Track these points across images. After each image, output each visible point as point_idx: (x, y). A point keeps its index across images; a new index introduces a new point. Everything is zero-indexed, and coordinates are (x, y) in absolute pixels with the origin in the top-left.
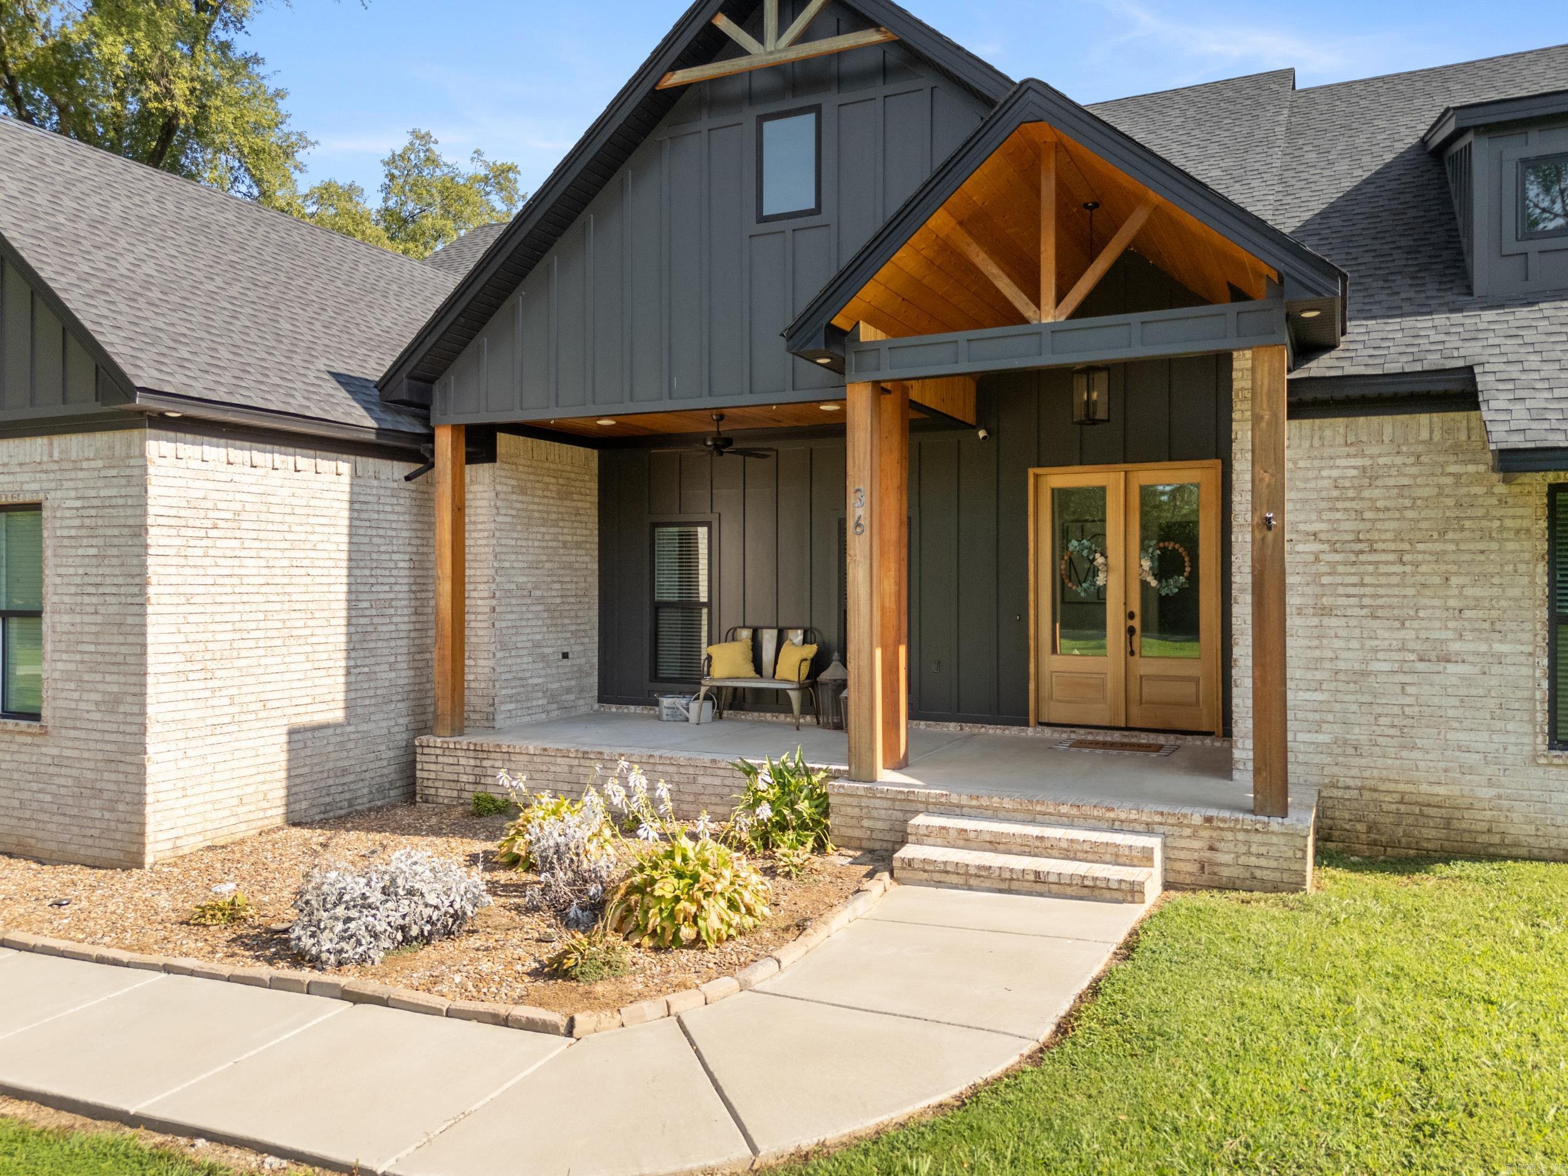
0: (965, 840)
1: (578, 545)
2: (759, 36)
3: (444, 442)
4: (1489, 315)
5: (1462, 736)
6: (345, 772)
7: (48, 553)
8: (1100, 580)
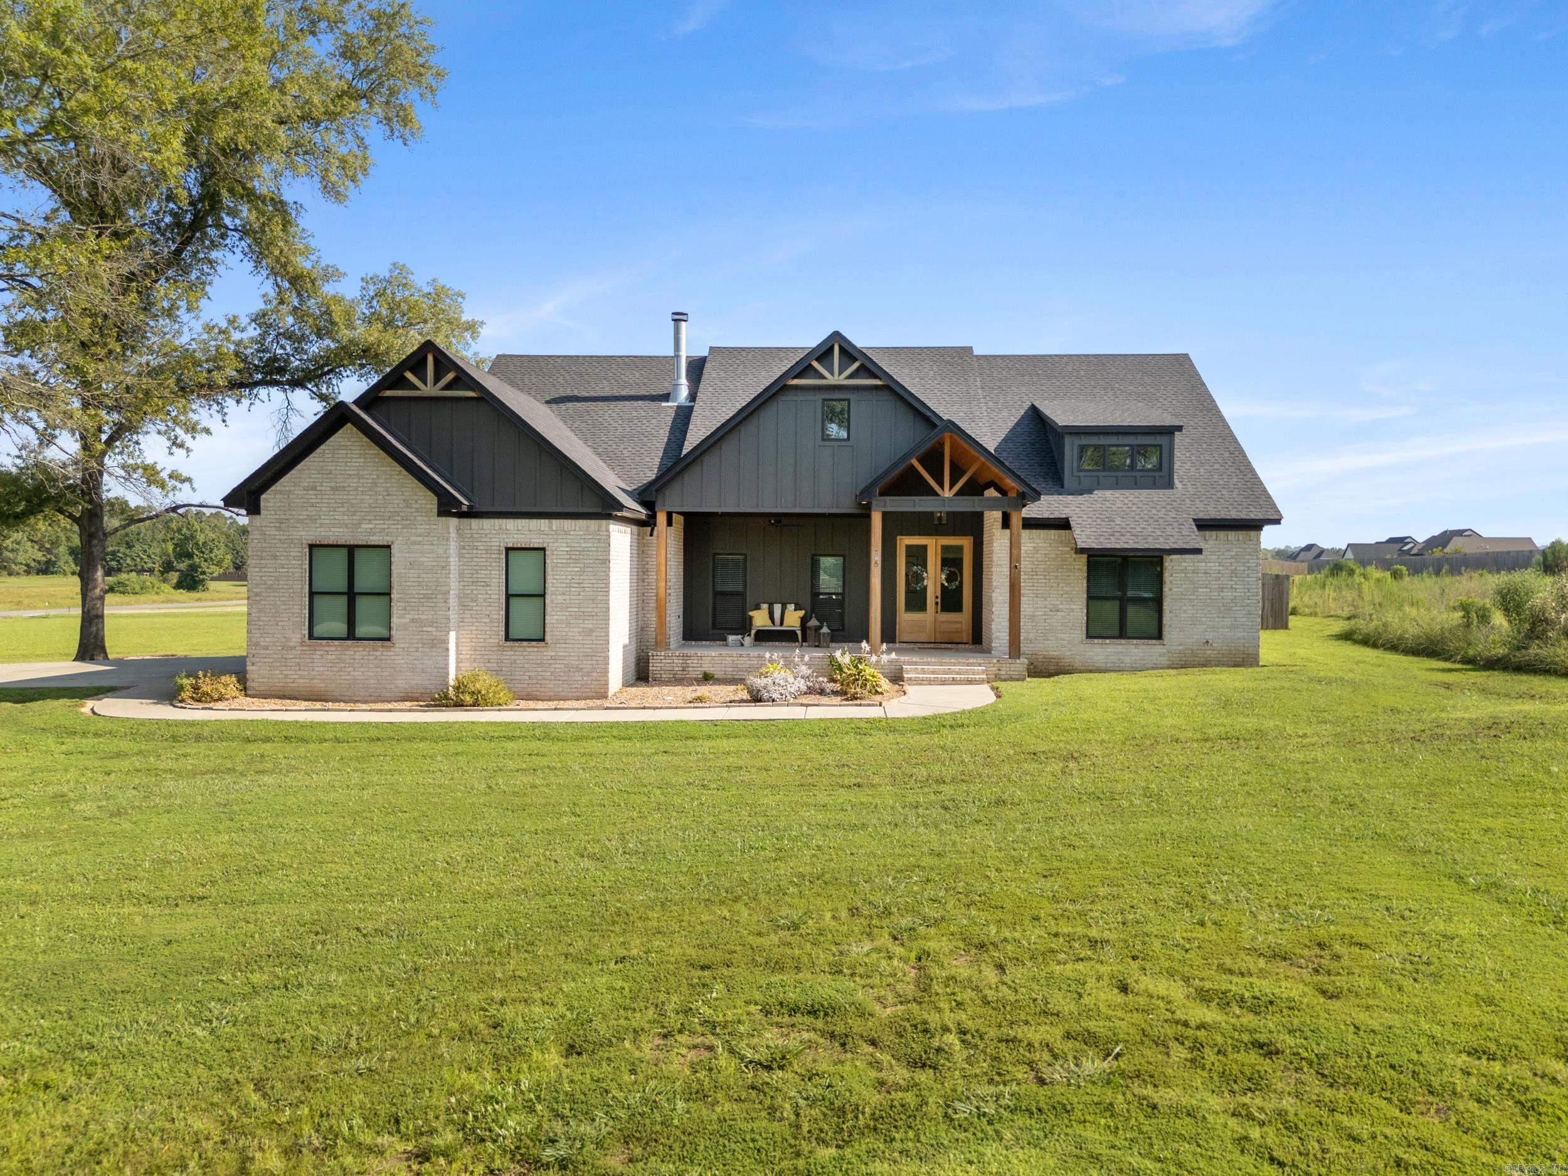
2: (832, 374)
3: (662, 518)
4: (1070, 497)
5: (1062, 635)
7: (549, 568)
8: (925, 583)
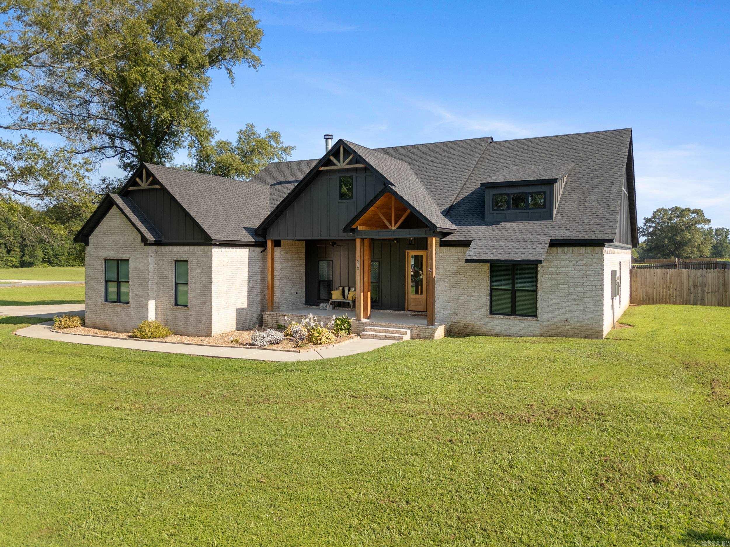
0: (375, 331)
1: (300, 265)
2: (339, 161)
3: (269, 243)
5: (474, 312)
6: (247, 319)
7: (189, 271)
8: (421, 277)
